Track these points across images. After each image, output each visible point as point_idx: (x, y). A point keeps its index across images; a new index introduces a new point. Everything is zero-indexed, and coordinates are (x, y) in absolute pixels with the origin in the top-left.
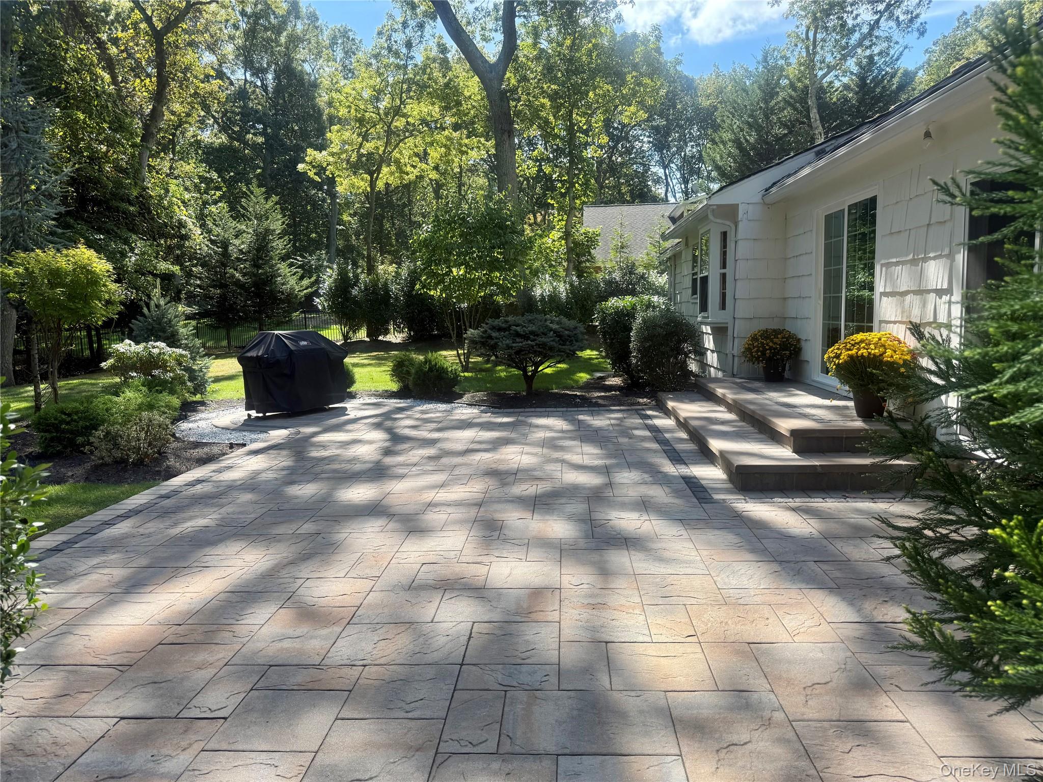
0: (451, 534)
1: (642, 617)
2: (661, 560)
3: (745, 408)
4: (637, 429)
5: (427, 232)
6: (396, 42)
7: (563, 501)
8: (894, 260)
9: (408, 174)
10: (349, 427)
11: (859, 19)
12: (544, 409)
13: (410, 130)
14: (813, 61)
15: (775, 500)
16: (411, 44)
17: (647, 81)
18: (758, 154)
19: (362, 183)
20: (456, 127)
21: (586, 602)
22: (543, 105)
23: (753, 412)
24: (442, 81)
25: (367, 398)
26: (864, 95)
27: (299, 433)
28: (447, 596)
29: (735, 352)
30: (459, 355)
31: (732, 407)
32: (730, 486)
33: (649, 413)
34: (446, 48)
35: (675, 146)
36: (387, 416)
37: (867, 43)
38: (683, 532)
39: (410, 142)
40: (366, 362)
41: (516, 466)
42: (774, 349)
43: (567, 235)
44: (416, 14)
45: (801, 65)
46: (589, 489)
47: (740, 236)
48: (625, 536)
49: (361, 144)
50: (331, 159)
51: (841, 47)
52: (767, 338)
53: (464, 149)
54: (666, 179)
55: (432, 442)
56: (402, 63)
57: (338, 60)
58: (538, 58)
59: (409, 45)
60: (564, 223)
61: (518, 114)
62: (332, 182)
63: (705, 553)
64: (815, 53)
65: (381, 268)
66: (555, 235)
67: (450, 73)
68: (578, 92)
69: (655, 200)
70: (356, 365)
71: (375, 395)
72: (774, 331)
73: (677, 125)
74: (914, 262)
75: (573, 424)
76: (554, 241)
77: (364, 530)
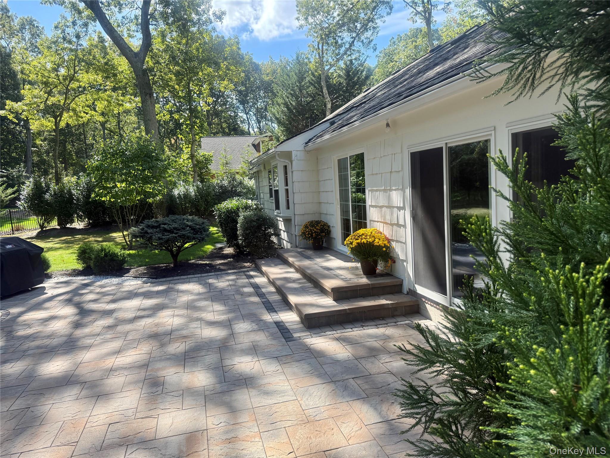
0: (128, 393)
1: (261, 443)
2: (267, 393)
3: (305, 271)
4: (245, 287)
5: (98, 161)
6: (68, 34)
7: (203, 353)
8: (375, 189)
9: (82, 118)
10: (47, 305)
11: (344, 41)
12: (186, 277)
13: (82, 91)
14: (322, 61)
15: (327, 333)
16: (80, 36)
17: (232, 68)
18: (297, 111)
19: (49, 124)
20: (114, 89)
21: (224, 438)
22: (171, 79)
23: (310, 275)
24: (103, 61)
25: (60, 277)
26: (349, 81)
27: (8, 314)
28: (129, 452)
29: (297, 233)
30: (124, 236)
31: (298, 270)
32: (301, 326)
33: (252, 273)
34: (104, 40)
35: (252, 102)
36: (75, 292)
37: (349, 53)
38: (279, 367)
39: (83, 97)
40: (58, 246)
41: (170, 327)
42: (317, 232)
43: (192, 157)
44: (82, 17)
45: (316, 63)
46: (220, 340)
47: (294, 169)
48: (245, 377)
49: (47, 99)
50: (25, 108)
51: (336, 54)
52: (313, 226)
53: (120, 102)
54: (248, 120)
55: (109, 313)
56: (74, 47)
57: (27, 39)
58: (165, 51)
59: (78, 37)
60: (190, 149)
61: (155, 83)
62: (27, 121)
63: (293, 382)
64: (323, 57)
65: (65, 180)
66: (185, 156)
67: (108, 56)
68: (193, 71)
69: (243, 133)
70: (50, 249)
71: (66, 274)
72: (317, 222)
73: (252, 90)
74: (385, 191)
75: (206, 287)
76: (184, 160)
77: (63, 400)
